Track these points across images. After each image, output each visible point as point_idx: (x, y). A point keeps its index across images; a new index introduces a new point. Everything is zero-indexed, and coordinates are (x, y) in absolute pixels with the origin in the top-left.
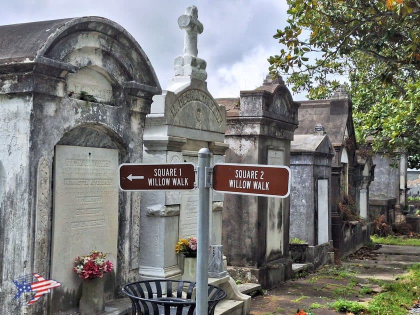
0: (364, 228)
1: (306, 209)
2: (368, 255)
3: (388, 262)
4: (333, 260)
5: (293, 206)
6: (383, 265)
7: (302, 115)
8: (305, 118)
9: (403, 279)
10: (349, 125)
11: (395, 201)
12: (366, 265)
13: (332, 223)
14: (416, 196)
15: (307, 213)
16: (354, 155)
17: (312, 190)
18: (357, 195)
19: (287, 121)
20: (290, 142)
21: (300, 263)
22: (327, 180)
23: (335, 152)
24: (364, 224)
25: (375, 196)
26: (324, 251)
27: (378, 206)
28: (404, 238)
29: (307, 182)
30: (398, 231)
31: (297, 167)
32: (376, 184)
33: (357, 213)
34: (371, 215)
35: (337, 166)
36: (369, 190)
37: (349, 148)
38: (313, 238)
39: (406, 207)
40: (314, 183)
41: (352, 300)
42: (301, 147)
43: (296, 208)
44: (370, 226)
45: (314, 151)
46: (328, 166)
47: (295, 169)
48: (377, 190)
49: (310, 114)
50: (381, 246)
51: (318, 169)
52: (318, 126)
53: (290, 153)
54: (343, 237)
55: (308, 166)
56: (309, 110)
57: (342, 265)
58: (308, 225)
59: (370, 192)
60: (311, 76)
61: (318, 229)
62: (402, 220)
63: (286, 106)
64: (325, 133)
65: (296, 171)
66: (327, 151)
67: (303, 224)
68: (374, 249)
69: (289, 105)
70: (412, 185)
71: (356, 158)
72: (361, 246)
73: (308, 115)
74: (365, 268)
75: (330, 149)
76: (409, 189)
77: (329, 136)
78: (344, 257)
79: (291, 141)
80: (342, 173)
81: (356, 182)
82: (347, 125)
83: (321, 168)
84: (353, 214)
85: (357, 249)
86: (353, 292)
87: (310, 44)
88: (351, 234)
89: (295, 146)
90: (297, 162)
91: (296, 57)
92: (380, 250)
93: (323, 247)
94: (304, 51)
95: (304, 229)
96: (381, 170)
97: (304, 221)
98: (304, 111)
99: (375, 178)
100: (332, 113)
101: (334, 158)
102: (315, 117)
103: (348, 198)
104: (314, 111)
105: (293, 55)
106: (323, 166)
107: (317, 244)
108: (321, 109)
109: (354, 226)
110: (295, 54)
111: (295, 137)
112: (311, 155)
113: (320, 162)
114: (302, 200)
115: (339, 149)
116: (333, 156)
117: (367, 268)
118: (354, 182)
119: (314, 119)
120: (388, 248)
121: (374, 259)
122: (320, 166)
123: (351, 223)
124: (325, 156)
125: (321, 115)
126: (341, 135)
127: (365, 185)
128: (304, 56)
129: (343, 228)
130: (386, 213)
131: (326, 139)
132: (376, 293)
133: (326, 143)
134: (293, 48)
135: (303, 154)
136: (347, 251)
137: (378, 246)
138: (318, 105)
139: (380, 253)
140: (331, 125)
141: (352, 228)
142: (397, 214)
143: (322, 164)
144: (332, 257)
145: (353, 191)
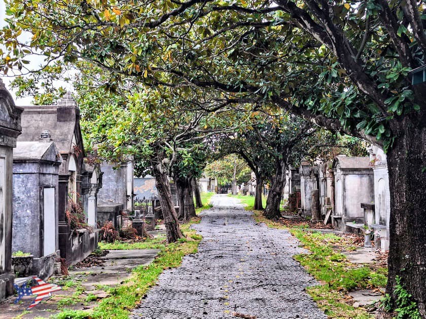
0: (92, 235)
1: (31, 220)
2: (95, 262)
3: (114, 267)
4: (59, 271)
5: (17, 217)
6: (110, 271)
7: (27, 121)
8: (29, 124)
9: (127, 282)
10: (77, 132)
11: (122, 206)
12: (93, 272)
13: (59, 233)
14: (141, 202)
15: (32, 224)
16: (82, 162)
17: (37, 200)
18: (85, 203)
19: (9, 127)
20: (12, 149)
21: (24, 277)
22: (54, 189)
23: (61, 160)
24: (92, 231)
25: (104, 203)
26: (50, 262)
27: (106, 213)
28: (130, 243)
29: (32, 191)
30: (124, 236)
31: (21, 176)
32: (105, 191)
33: (85, 221)
34: (99, 222)
35: (65, 174)
36: (98, 197)
37: (77, 155)
38: (39, 250)
39: (133, 212)
40: (40, 191)
41: (77, 309)
42: (26, 154)
43: (20, 220)
44: (98, 233)
45: (40, 158)
46: (55, 175)
47: (19, 177)
48: (106, 197)
49: (35, 120)
50: (108, 252)
51: (44, 177)
52: (44, 132)
53: (12, 161)
54: (70, 245)
55: (33, 175)
56: (35, 116)
57: (68, 275)
58: (32, 236)
59: (98, 200)
60: (37, 81)
61: (43, 239)
62: (129, 225)
63: (7, 110)
64: (51, 140)
65: (20, 180)
66: (54, 159)
67: (28, 236)
68: (101, 256)
69: (11, 109)
70: (139, 191)
71: (84, 166)
72: (89, 253)
73: (34, 121)
74: (92, 275)
75: (56, 156)
76: (136, 195)
77: (55, 143)
78: (71, 266)
79: (14, 148)
80: (69, 180)
81: (83, 190)
82: (74, 132)
83: (48, 177)
84: (81, 221)
85: (85, 257)
86: (79, 300)
87: (31, 46)
88: (79, 242)
89: (19, 153)
90: (21, 170)
91: (16, 59)
92: (108, 256)
93: (49, 257)
94: (25, 53)
95: (28, 241)
96: (109, 178)
97: (29, 233)
98: (29, 117)
99: (103, 186)
100: (59, 120)
101: (61, 166)
102: (41, 124)
103: (76, 206)
104: (40, 117)
105: (12, 56)
106: (49, 174)
107: (43, 256)
108: (47, 115)
109: (81, 234)
110: (14, 55)
111: (18, 144)
112: (36, 163)
113: (47, 170)
114: (26, 210)
115: (66, 156)
116: (60, 163)
117: (93, 275)
118: (82, 190)
119: (40, 125)
120: (115, 253)
121: (101, 266)
122: (46, 174)
123: (79, 232)
124: (52, 164)
125: (47, 121)
126: (69, 142)
127: (93, 193)
128: (25, 59)
129: (71, 237)
130: (114, 219)
131: (53, 146)
132: (101, 298)
133: (53, 150)
134: (13, 49)
135: (28, 162)
136: (75, 260)
137: (106, 252)
138: (44, 111)
139: (107, 259)
140: (58, 132)
141: (80, 236)
142: (125, 220)
143: (48, 172)
144: (58, 268)
145: (81, 199)
